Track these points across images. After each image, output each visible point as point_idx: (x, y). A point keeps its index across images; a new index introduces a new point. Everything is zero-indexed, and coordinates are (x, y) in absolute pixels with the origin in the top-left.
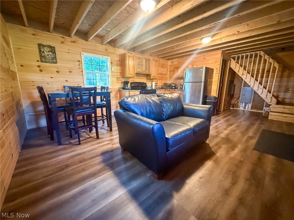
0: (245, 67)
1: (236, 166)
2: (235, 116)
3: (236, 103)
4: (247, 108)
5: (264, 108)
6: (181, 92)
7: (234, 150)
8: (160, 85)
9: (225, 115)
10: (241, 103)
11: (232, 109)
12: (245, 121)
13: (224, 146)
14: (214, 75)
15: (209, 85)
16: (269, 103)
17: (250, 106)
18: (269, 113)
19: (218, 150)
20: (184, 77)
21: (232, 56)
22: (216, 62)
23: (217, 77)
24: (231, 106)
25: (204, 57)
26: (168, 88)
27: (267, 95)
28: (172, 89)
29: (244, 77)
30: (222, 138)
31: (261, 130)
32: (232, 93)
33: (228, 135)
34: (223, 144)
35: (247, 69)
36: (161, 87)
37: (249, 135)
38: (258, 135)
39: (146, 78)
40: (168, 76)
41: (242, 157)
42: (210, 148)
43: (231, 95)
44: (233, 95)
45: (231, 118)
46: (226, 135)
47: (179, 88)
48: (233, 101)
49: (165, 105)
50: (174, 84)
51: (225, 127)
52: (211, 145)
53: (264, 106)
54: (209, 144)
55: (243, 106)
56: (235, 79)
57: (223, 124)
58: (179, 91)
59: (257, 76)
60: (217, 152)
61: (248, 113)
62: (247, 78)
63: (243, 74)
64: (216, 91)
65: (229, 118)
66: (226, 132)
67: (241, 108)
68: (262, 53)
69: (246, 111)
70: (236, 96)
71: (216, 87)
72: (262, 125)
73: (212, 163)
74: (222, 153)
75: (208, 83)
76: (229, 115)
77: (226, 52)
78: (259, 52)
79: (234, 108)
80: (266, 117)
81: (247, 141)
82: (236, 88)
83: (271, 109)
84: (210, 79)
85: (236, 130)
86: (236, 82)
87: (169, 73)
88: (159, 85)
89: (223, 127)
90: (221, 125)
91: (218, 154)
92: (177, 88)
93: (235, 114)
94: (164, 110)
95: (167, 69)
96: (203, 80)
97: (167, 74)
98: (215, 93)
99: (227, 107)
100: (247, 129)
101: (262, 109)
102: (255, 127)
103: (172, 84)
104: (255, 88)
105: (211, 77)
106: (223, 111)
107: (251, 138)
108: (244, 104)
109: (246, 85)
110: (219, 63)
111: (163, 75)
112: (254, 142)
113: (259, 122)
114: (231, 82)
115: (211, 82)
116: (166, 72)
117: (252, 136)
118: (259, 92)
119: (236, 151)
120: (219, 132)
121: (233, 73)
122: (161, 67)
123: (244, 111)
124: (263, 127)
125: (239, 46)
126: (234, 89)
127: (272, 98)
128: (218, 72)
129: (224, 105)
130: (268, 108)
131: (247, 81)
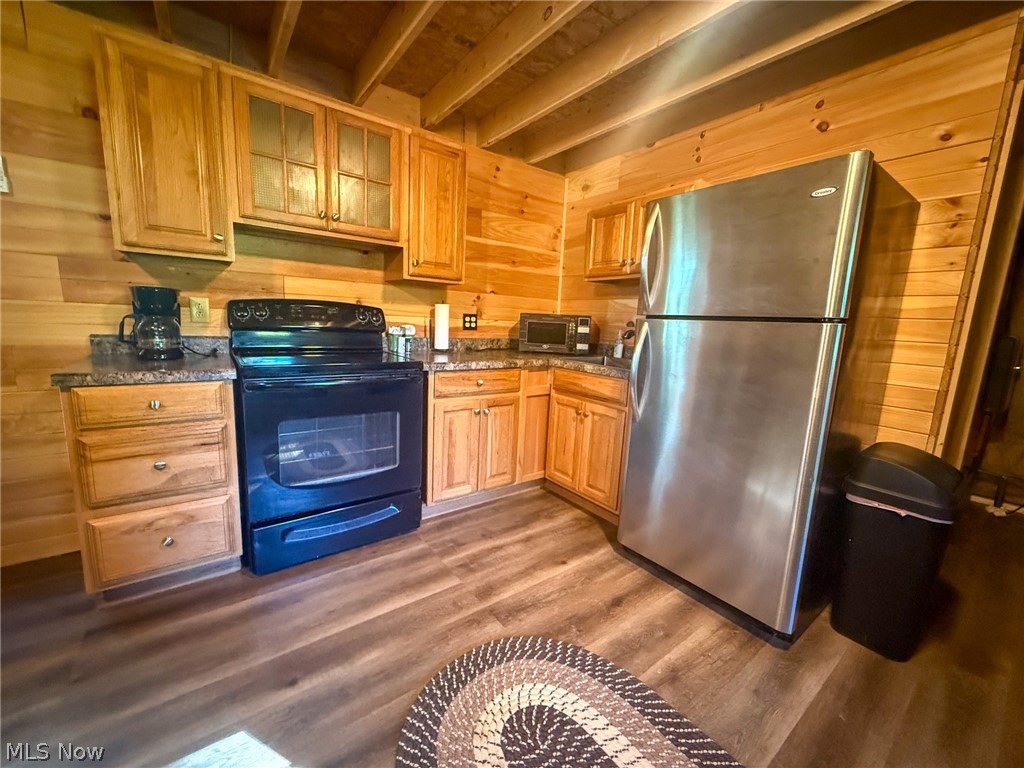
8: (500, 324)
22: (946, 139)
25: (824, 113)
26: (545, 347)
28: (572, 353)
36: (504, 336)
39: (379, 274)
40: (560, 273)
47: (618, 351)
50: (584, 323)
87: (565, 256)
88: (497, 328)
92: (610, 351)
95: (549, 229)
97: (551, 262)
103: (572, 325)
111: (523, 264)
116: (547, 248)
122: (511, 212)
128: (966, 230)
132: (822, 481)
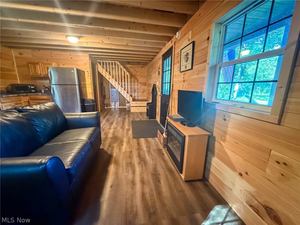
0: (110, 72)
1: (130, 158)
2: (111, 115)
3: (108, 102)
4: (116, 105)
5: (127, 104)
6: (49, 96)
7: (123, 145)
9: (104, 115)
10: (112, 103)
11: (107, 108)
12: (119, 117)
13: (115, 145)
14: (86, 77)
15: (83, 88)
16: (129, 101)
17: (118, 104)
18: (130, 108)
19: (113, 151)
20: (50, 77)
21: (98, 61)
22: (85, 64)
23: (90, 80)
24: (105, 106)
25: (71, 56)
26: (22, 91)
27: (127, 95)
28: (31, 92)
29: (110, 81)
30: (111, 138)
31: (131, 122)
32: (104, 95)
33: (113, 134)
34: (114, 143)
35: (111, 74)
36: (4, 90)
37: (126, 128)
38: (131, 126)
40: (17, 73)
41: (130, 148)
42: (106, 152)
43: (103, 97)
44: (105, 96)
45: (110, 117)
46: (112, 134)
47: (43, 91)
48: (106, 101)
49: (38, 123)
50: (32, 86)
51: (109, 127)
52: (105, 149)
53: (126, 103)
54: (103, 149)
55: (114, 105)
56: (103, 82)
57: (106, 125)
58: (46, 96)
59: (119, 81)
60: (112, 153)
61: (118, 109)
62: (112, 82)
63: (109, 79)
64: (91, 94)
65: (108, 118)
66: (111, 131)
67: (113, 107)
68: (119, 63)
69: (116, 109)
70: (107, 97)
71: (91, 90)
72: (130, 118)
73: (114, 165)
74: (117, 151)
75: (82, 86)
76: (106, 115)
77: (93, 56)
78: (116, 62)
79: (108, 107)
80: (129, 111)
81: (127, 133)
82: (105, 90)
83: (131, 105)
84: (83, 81)
85: (117, 127)
86: (104, 84)
87: (17, 69)
89: (107, 127)
90: (104, 126)
91: (114, 155)
92: (41, 92)
93: (110, 113)
94: (38, 130)
96: (77, 83)
97: (13, 70)
98: (91, 96)
99: (103, 107)
100: (123, 124)
101: (125, 105)
102: (127, 120)
103: (29, 86)
104: (119, 90)
105: (84, 80)
106: (101, 111)
107: (128, 130)
108: (114, 103)
109: (113, 87)
110: (89, 66)
111: (5, 71)
112: (131, 132)
113: (127, 116)
114: (101, 84)
115: (85, 85)
116: (11, 67)
117: (128, 128)
118: (122, 93)
119: (125, 144)
120: (106, 133)
121: (101, 77)
123: (115, 108)
124: (131, 119)
125: (103, 54)
126: (105, 91)
127: (129, 97)
128: (89, 75)
129: (100, 106)
130: (129, 104)
131: (113, 84)
132: (81, 103)
